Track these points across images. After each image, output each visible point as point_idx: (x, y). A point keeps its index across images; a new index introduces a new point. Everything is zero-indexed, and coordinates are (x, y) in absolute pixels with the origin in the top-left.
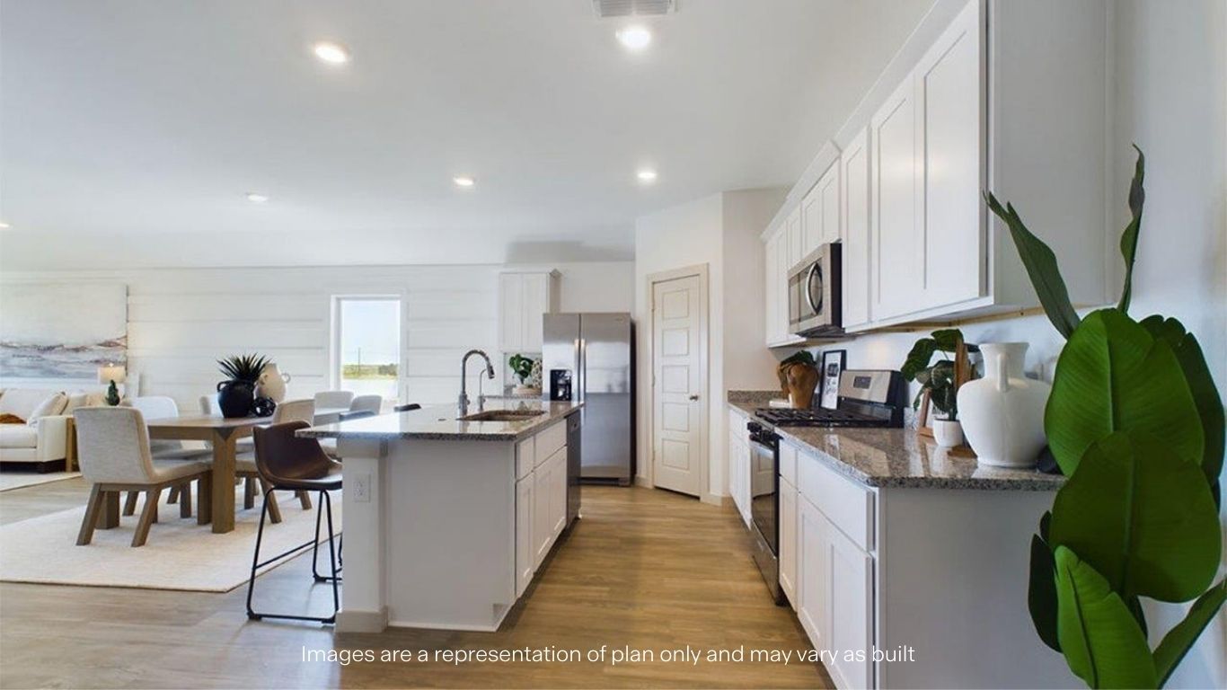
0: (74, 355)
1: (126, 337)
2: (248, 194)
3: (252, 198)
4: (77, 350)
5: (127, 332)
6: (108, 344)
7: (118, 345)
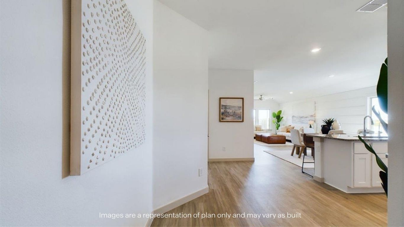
0: (306, 119)
1: (315, 114)
2: (329, 76)
3: (330, 76)
4: (306, 117)
5: (315, 113)
6: (312, 116)
7: (313, 116)
